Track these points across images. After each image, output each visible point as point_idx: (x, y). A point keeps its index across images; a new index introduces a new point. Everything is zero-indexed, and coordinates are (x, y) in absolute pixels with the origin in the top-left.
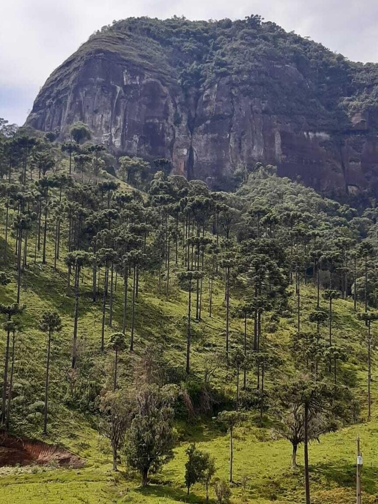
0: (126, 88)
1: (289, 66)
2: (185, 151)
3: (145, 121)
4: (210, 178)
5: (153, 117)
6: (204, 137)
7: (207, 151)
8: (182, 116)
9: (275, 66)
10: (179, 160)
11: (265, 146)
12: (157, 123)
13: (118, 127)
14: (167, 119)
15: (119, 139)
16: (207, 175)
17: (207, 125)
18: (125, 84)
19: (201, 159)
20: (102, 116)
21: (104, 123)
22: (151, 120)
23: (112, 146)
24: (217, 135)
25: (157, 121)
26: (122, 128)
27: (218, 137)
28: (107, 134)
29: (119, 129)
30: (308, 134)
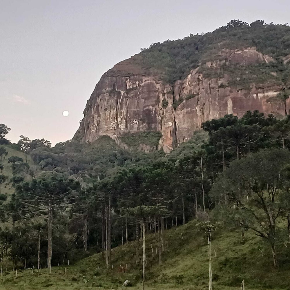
0: (128, 91)
1: (248, 50)
2: (170, 124)
3: (143, 108)
4: (186, 139)
5: (148, 106)
6: (182, 112)
7: (184, 121)
8: (168, 101)
9: (236, 53)
10: (166, 130)
11: (220, 110)
12: (151, 109)
13: (122, 117)
14: (158, 105)
15: (123, 124)
16: (185, 137)
17: (183, 104)
18: (128, 88)
19: (181, 127)
20: (110, 112)
21: (111, 116)
22: (147, 108)
23: (119, 130)
24: (189, 109)
25: (151, 107)
26: (125, 117)
27: (191, 110)
28: (114, 123)
29: (123, 118)
30: (257, 96)
